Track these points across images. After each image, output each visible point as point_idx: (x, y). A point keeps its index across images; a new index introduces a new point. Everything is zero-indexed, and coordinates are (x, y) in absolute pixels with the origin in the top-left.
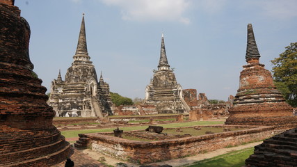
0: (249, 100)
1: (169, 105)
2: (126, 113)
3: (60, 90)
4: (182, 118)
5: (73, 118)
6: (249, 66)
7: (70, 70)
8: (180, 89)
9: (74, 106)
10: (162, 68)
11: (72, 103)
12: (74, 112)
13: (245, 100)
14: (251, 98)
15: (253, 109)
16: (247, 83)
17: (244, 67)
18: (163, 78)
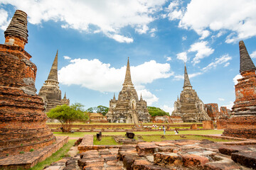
0: (244, 112)
1: (193, 116)
2: (158, 121)
3: (114, 106)
4: (196, 126)
5: (120, 124)
6: (243, 79)
7: (121, 93)
8: (201, 103)
9: (122, 116)
10: (186, 88)
11: (121, 114)
12: (122, 120)
13: (241, 112)
14: (246, 110)
15: (249, 121)
16: (242, 95)
17: (238, 80)
18: (187, 96)
